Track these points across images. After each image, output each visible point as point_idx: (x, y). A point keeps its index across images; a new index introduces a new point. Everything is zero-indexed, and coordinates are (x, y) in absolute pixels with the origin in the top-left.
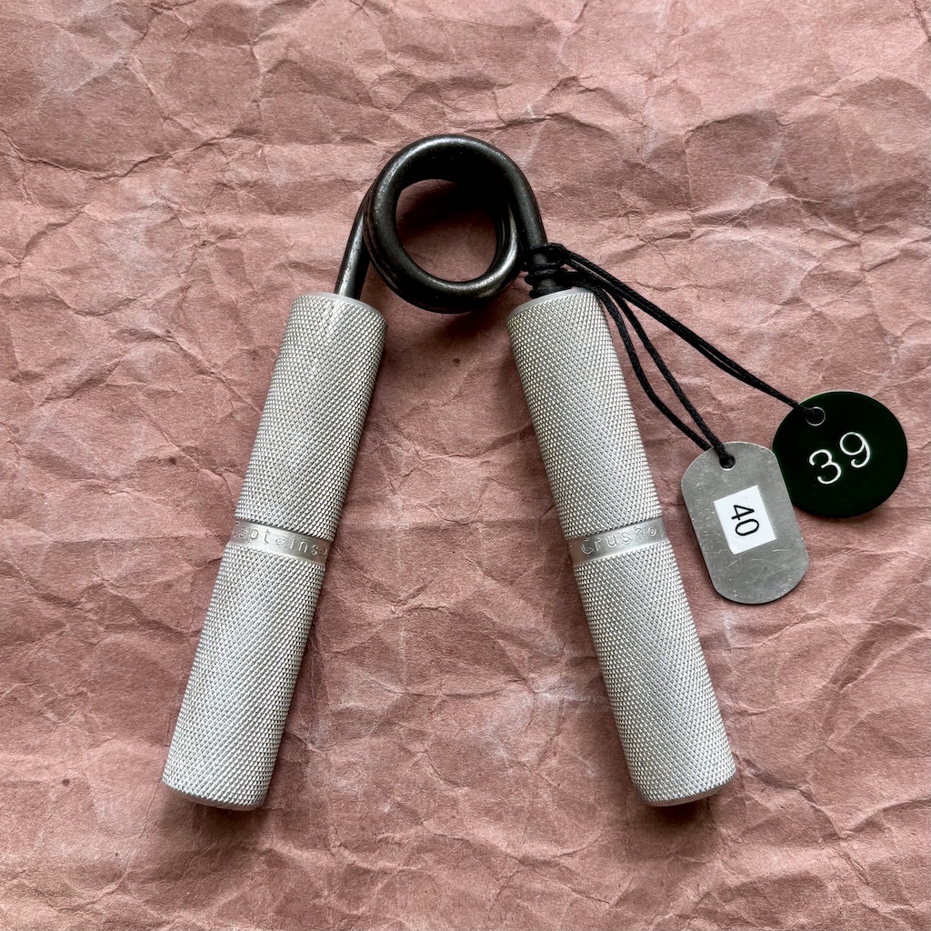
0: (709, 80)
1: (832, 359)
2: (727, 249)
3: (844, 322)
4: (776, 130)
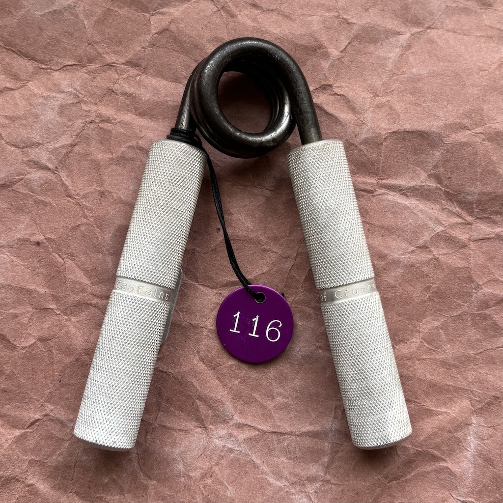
0: (409, 106)
1: (437, 287)
2: (393, 207)
3: (450, 268)
4: (440, 145)
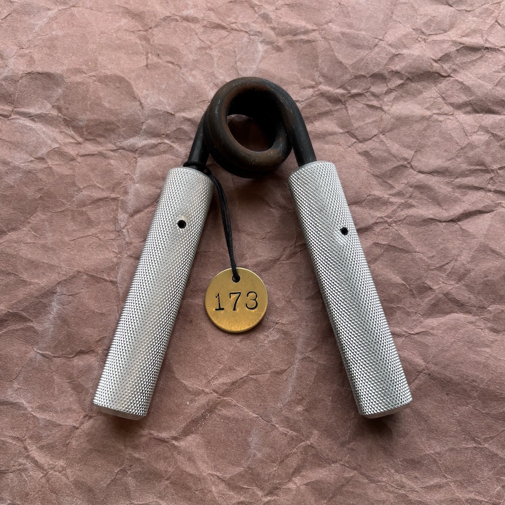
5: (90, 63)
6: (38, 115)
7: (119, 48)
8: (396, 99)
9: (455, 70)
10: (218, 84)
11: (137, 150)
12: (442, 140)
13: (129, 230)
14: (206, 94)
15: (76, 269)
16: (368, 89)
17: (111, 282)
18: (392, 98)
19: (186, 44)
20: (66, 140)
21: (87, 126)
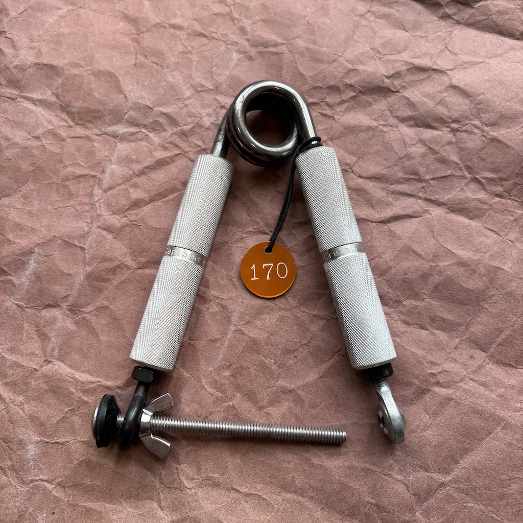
5: (87, 59)
6: (40, 100)
7: (114, 47)
8: (348, 109)
9: (403, 87)
10: (194, 85)
11: (118, 136)
12: (384, 149)
13: (102, 204)
14: (182, 93)
15: (53, 234)
16: (324, 99)
17: (81, 247)
18: (344, 109)
19: (170, 48)
20: (60, 123)
21: (79, 113)
